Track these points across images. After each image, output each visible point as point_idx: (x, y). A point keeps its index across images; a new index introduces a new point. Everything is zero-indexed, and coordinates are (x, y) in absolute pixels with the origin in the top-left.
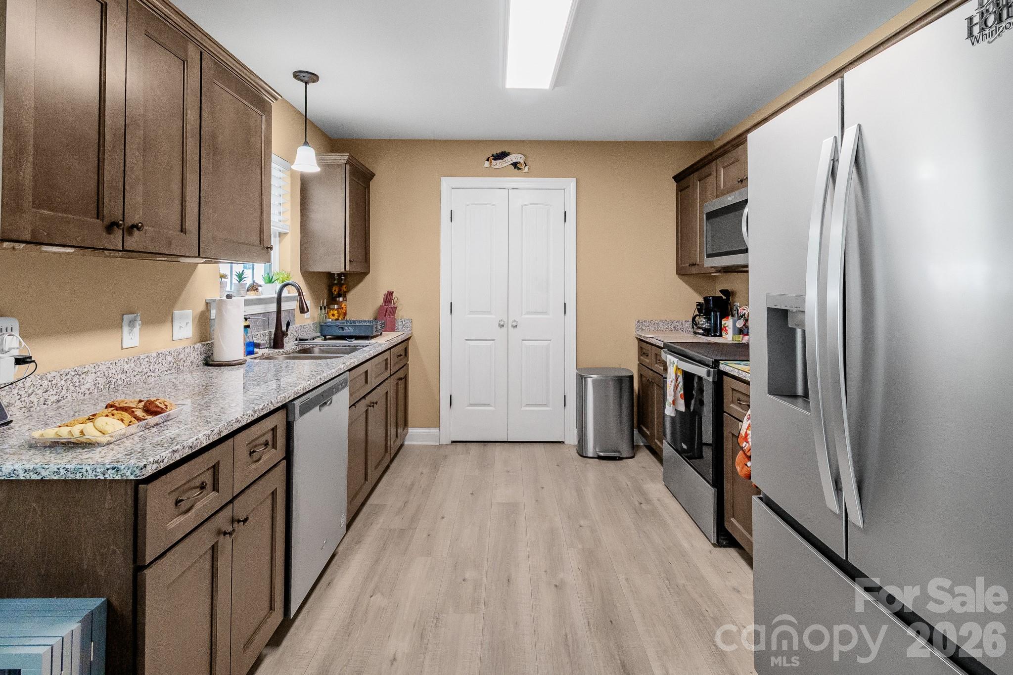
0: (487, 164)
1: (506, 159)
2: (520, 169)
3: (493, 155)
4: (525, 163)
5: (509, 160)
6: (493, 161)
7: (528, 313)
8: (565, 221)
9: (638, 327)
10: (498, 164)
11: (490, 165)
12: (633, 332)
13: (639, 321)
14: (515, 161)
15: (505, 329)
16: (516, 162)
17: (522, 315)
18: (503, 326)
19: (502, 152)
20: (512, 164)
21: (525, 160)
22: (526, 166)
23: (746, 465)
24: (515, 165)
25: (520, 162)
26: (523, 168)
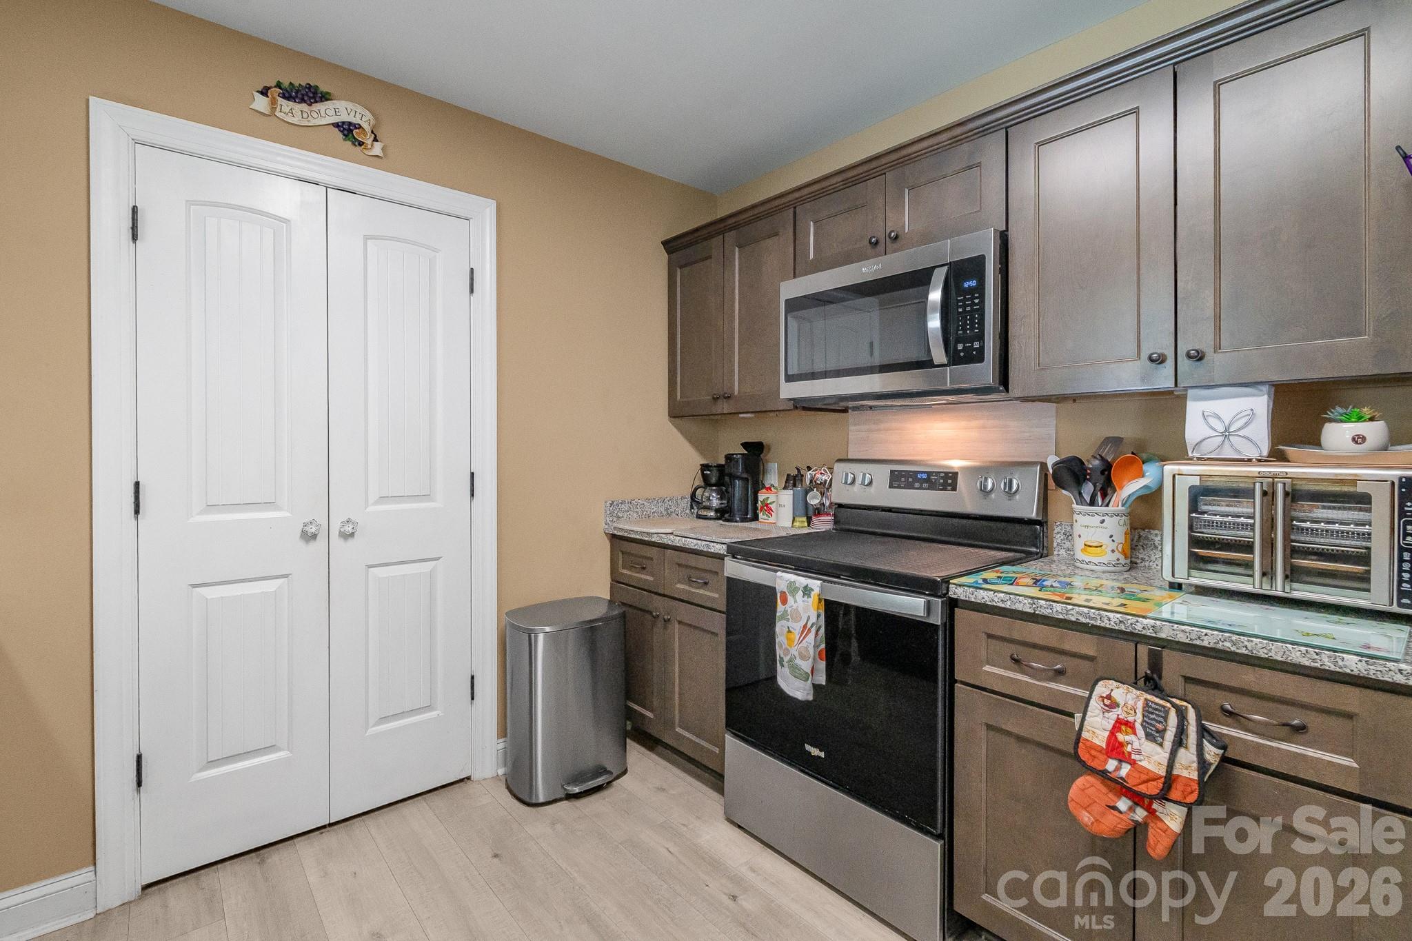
0: (261, 103)
1: (321, 107)
2: (361, 144)
3: (279, 85)
4: (372, 132)
5: (327, 113)
6: (280, 101)
7: (383, 499)
8: (472, 291)
9: (611, 514)
10: (293, 112)
11: (273, 109)
12: (598, 524)
13: (613, 502)
14: (344, 117)
15: (321, 543)
16: (350, 124)
17: (367, 505)
18: (314, 536)
19: (309, 87)
20: (336, 125)
21: (374, 126)
22: (375, 140)
23: (1115, 808)
24: (347, 130)
25: (360, 127)
26: (369, 142)
